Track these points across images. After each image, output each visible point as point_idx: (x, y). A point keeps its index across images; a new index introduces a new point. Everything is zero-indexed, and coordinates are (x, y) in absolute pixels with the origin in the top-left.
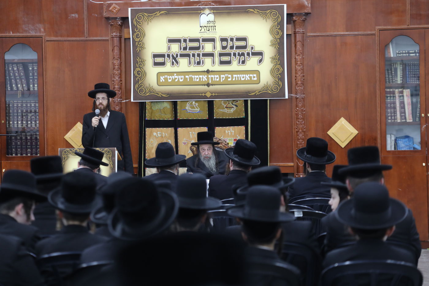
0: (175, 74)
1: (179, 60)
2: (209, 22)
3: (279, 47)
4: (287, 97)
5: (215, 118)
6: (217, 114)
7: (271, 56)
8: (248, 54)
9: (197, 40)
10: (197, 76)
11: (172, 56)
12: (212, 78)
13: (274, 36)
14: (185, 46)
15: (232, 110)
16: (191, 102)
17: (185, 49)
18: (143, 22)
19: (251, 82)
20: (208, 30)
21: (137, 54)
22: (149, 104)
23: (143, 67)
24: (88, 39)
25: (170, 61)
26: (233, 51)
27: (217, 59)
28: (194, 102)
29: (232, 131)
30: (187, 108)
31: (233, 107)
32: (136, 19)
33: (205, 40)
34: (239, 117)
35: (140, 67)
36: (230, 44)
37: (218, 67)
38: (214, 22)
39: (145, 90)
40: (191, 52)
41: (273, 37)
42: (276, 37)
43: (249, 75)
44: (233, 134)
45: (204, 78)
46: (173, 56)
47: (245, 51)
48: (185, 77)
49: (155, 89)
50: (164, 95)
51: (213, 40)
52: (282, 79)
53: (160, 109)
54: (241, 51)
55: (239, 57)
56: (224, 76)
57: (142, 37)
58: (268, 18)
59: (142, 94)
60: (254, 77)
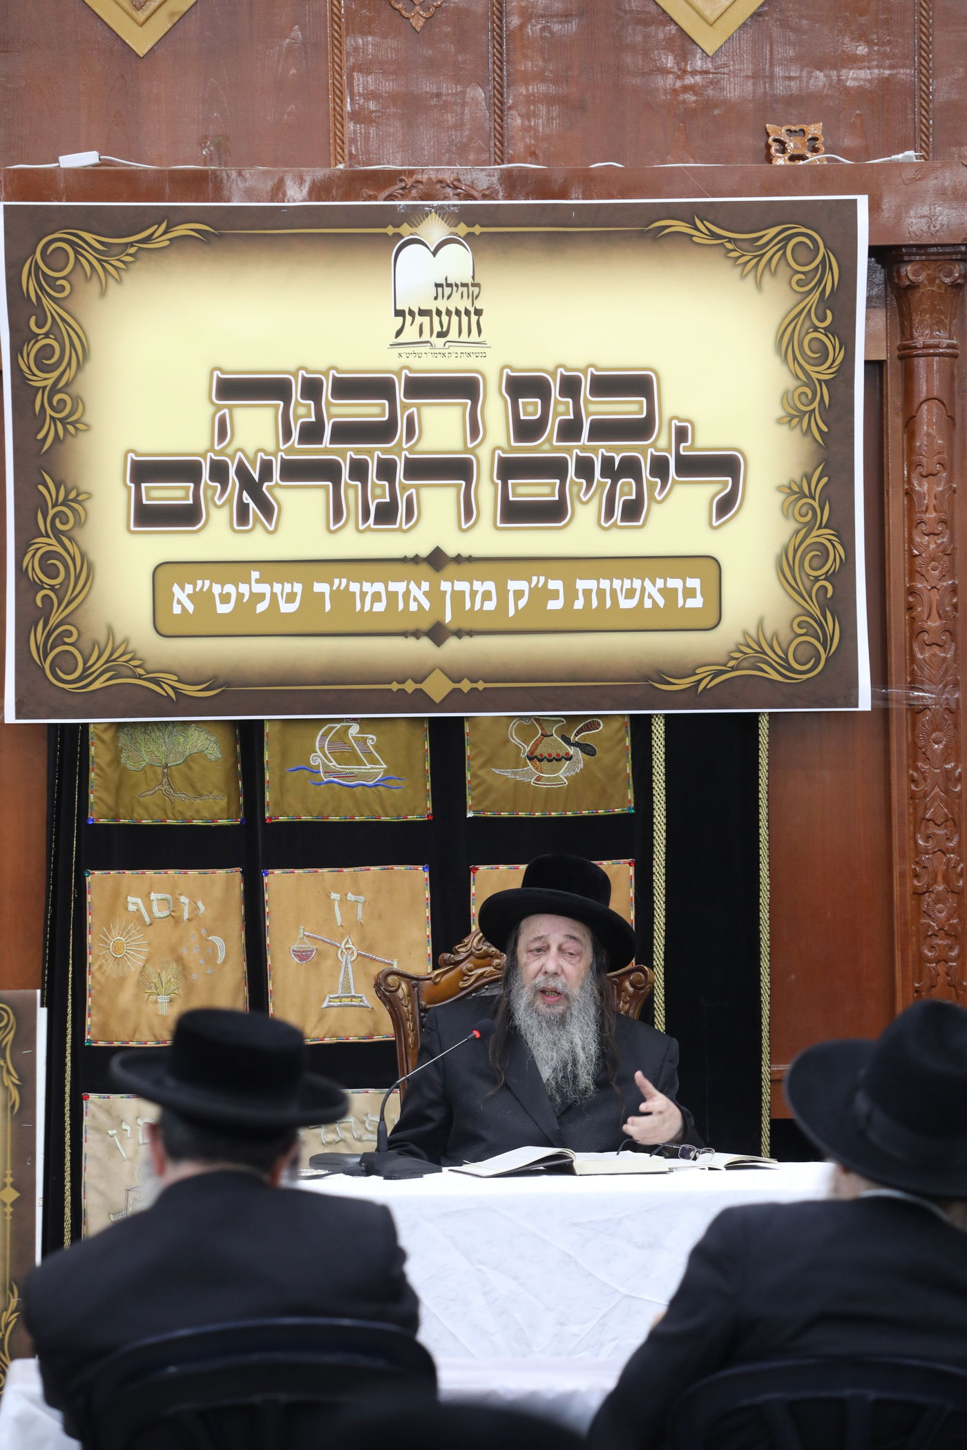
1: (280, 493)
2: (447, 291)
3: (825, 429)
4: (865, 702)
5: (470, 815)
6: (485, 794)
7: (785, 481)
8: (660, 467)
9: (379, 388)
10: (379, 587)
11: (237, 472)
12: (458, 596)
13: (801, 366)
14: (313, 419)
15: (563, 774)
16: (338, 726)
17: (312, 433)
18: (78, 279)
19: (669, 621)
20: (442, 335)
21: (44, 462)
22: (107, 736)
23: (76, 533)
25: (230, 500)
26: (576, 452)
27: (487, 492)
28: (354, 729)
30: (316, 760)
31: (569, 758)
32: (37, 267)
33: (423, 388)
34: (601, 812)
35: (57, 534)
36: (561, 409)
37: (491, 538)
38: (472, 287)
39: (85, 663)
40: (347, 454)
41: (797, 377)
42: (815, 376)
43: (660, 583)
45: (416, 594)
46: (242, 471)
47: (643, 451)
48: (308, 589)
49: (141, 654)
50: (191, 691)
51: (464, 388)
52: (841, 606)
53: (166, 767)
54: (619, 450)
55: (609, 481)
56: (523, 586)
57: (69, 364)
58: (767, 273)
59: (68, 682)
60: (689, 593)
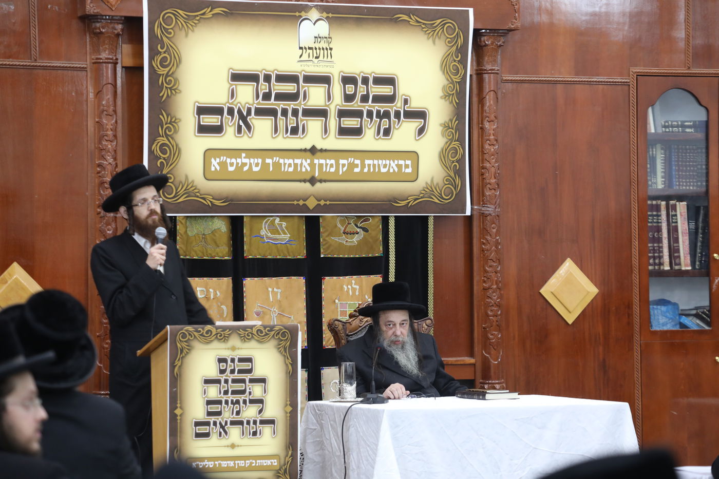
0: (244, 155)
1: (254, 121)
2: (319, 40)
3: (457, 101)
4: (468, 213)
5: (322, 256)
6: (328, 248)
7: (443, 122)
8: (397, 115)
9: (293, 79)
10: (291, 161)
11: (238, 112)
12: (321, 165)
13: (449, 76)
14: (268, 91)
15: (356, 239)
16: (271, 218)
17: (267, 96)
18: (177, 29)
19: (398, 177)
20: (317, 58)
21: (161, 106)
22: (183, 221)
23: (174, 136)
24: (38, 64)
25: (235, 123)
26: (367, 107)
27: (333, 123)
28: (277, 220)
29: (355, 286)
30: (263, 233)
32: (161, 24)
33: (311, 79)
34: (370, 255)
35: (167, 136)
36: (362, 90)
37: (334, 142)
38: (329, 38)
39: (176, 190)
40: (280, 105)
41: (448, 80)
42: (454, 80)
43: (396, 162)
44: (357, 294)
45: (305, 164)
46: (240, 112)
47: (392, 108)
48: (263, 161)
49: (199, 187)
50: (217, 203)
51: (325, 80)
52: (460, 173)
53: (204, 234)
54: (382, 107)
55: (379, 120)
56: (345, 162)
57: (173, 65)
58: (437, 37)
59: (169, 198)
60: (407, 166)
